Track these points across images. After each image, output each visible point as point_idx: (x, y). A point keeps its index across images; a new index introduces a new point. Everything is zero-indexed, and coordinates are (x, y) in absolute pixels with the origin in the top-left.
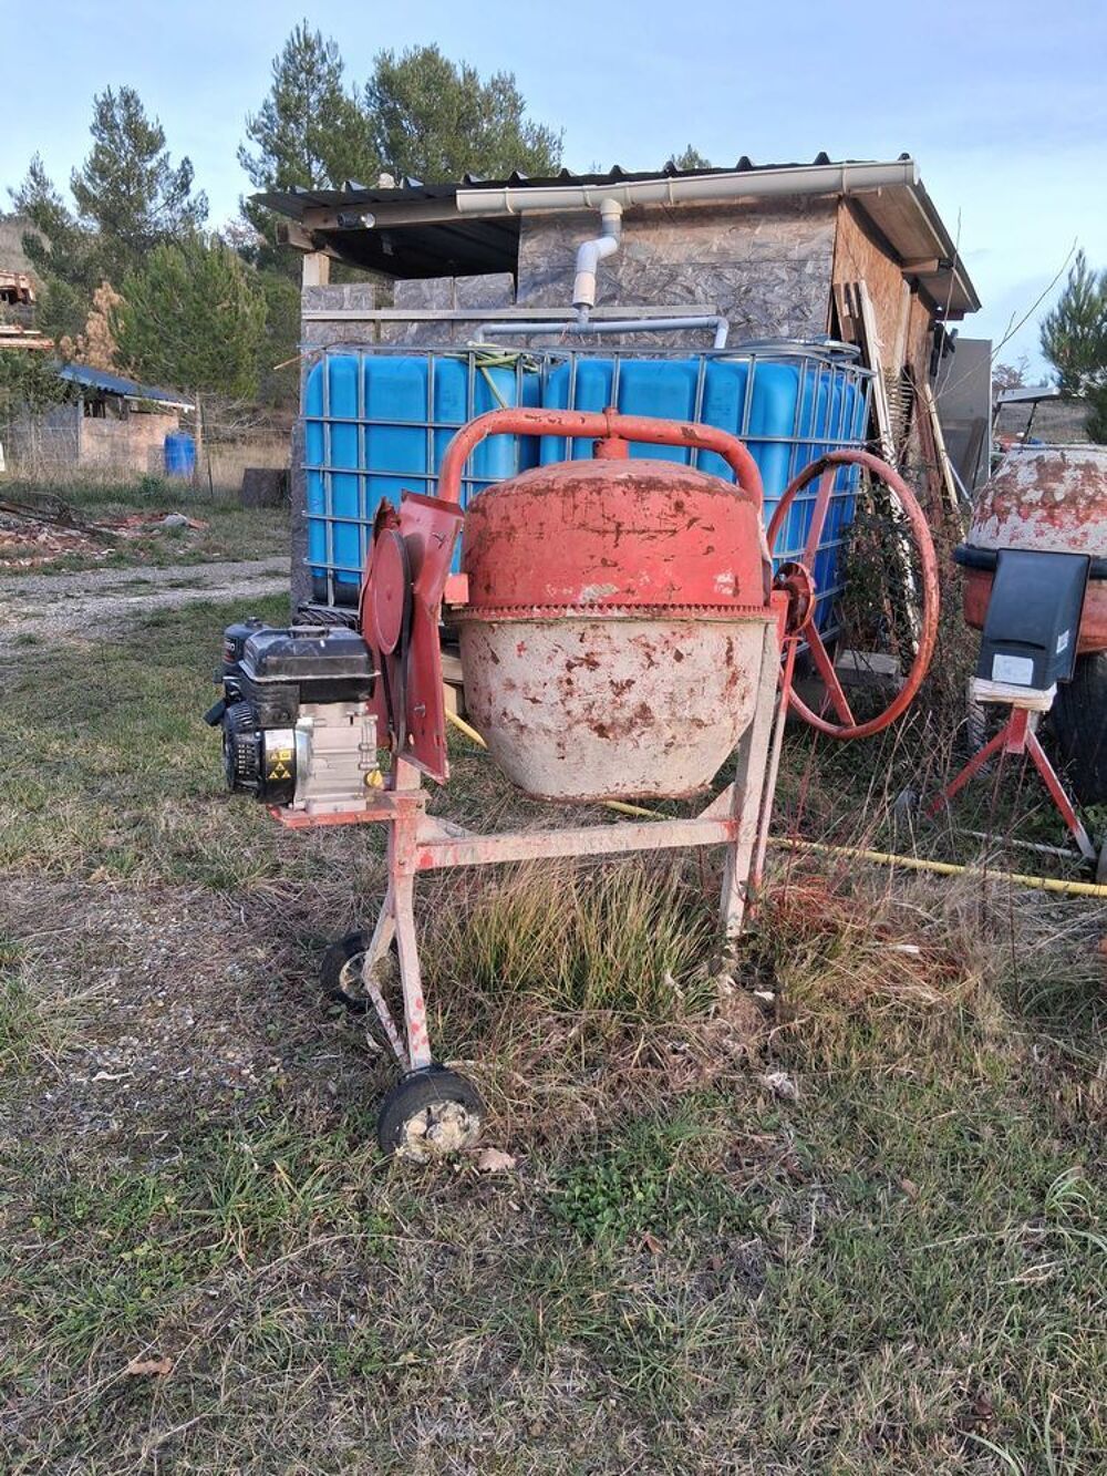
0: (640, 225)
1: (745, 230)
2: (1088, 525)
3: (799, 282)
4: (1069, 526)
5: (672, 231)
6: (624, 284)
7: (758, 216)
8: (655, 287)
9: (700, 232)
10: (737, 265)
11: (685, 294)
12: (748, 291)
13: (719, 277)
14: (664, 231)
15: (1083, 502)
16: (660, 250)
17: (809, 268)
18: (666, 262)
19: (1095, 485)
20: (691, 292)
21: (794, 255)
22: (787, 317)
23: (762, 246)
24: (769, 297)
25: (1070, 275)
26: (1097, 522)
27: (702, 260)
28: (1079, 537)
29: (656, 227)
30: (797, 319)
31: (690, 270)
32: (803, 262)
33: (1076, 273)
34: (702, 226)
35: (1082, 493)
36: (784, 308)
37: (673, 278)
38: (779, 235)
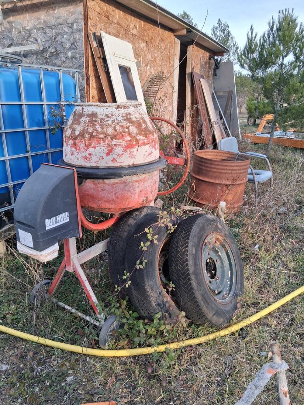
0: (16, 13)
1: (51, 12)
2: (91, 149)
3: (72, 33)
4: (82, 150)
5: (27, 15)
6: (15, 39)
7: (55, 5)
8: (25, 39)
9: (36, 14)
10: (51, 27)
11: (35, 41)
12: (55, 38)
13: (45, 33)
14: (25, 15)
15: (87, 136)
16: (25, 23)
17: (75, 27)
18: (27, 28)
19: (94, 126)
20: (36, 40)
21: (70, 21)
22: (70, 48)
23: (58, 18)
24: (63, 40)
25: (248, 35)
26: (95, 148)
27: (39, 26)
28: (88, 156)
29: (22, 14)
30: (73, 49)
31: (35, 31)
32: (73, 24)
33: (250, 34)
34: (37, 11)
35: (87, 131)
36: (68, 45)
37: (30, 34)
38: (63, 12)
